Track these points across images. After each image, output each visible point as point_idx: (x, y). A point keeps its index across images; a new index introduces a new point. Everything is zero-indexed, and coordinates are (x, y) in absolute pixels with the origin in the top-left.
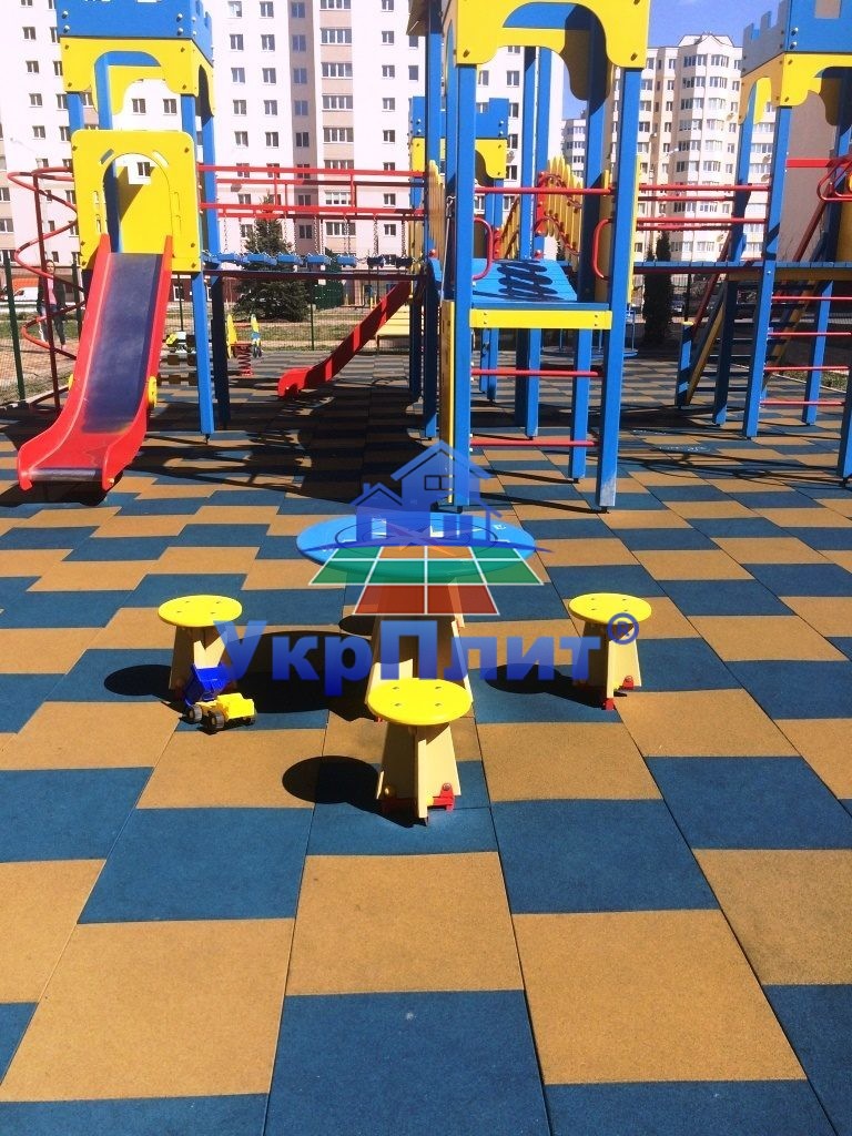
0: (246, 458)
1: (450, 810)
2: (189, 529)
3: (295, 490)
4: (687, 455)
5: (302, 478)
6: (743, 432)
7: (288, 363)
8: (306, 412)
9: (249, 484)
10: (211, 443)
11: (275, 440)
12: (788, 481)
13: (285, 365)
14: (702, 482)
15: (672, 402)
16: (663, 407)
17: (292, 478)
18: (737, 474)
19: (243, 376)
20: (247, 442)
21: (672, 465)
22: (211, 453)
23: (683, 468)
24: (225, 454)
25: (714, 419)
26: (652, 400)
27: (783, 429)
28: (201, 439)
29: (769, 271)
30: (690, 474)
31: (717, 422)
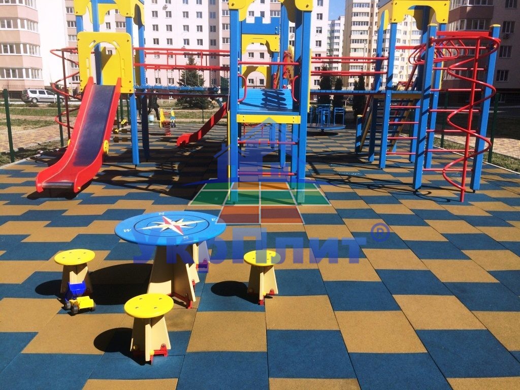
0: (150, 176)
1: (165, 356)
2: (109, 211)
3: (165, 192)
4: (350, 176)
5: (171, 186)
6: (379, 165)
7: (190, 129)
8: (187, 154)
9: (146, 189)
10: (138, 169)
11: (167, 168)
12: (391, 190)
13: (188, 131)
14: (351, 190)
15: (353, 150)
16: (350, 153)
17: (166, 186)
18: (369, 186)
19: (167, 136)
20: (155, 168)
21: (342, 182)
22: (135, 173)
23: (346, 183)
24: (142, 174)
25: (368, 159)
26: (346, 149)
27: (399, 164)
28: (133, 167)
29: (389, 95)
30: (348, 186)
31: (370, 161)
